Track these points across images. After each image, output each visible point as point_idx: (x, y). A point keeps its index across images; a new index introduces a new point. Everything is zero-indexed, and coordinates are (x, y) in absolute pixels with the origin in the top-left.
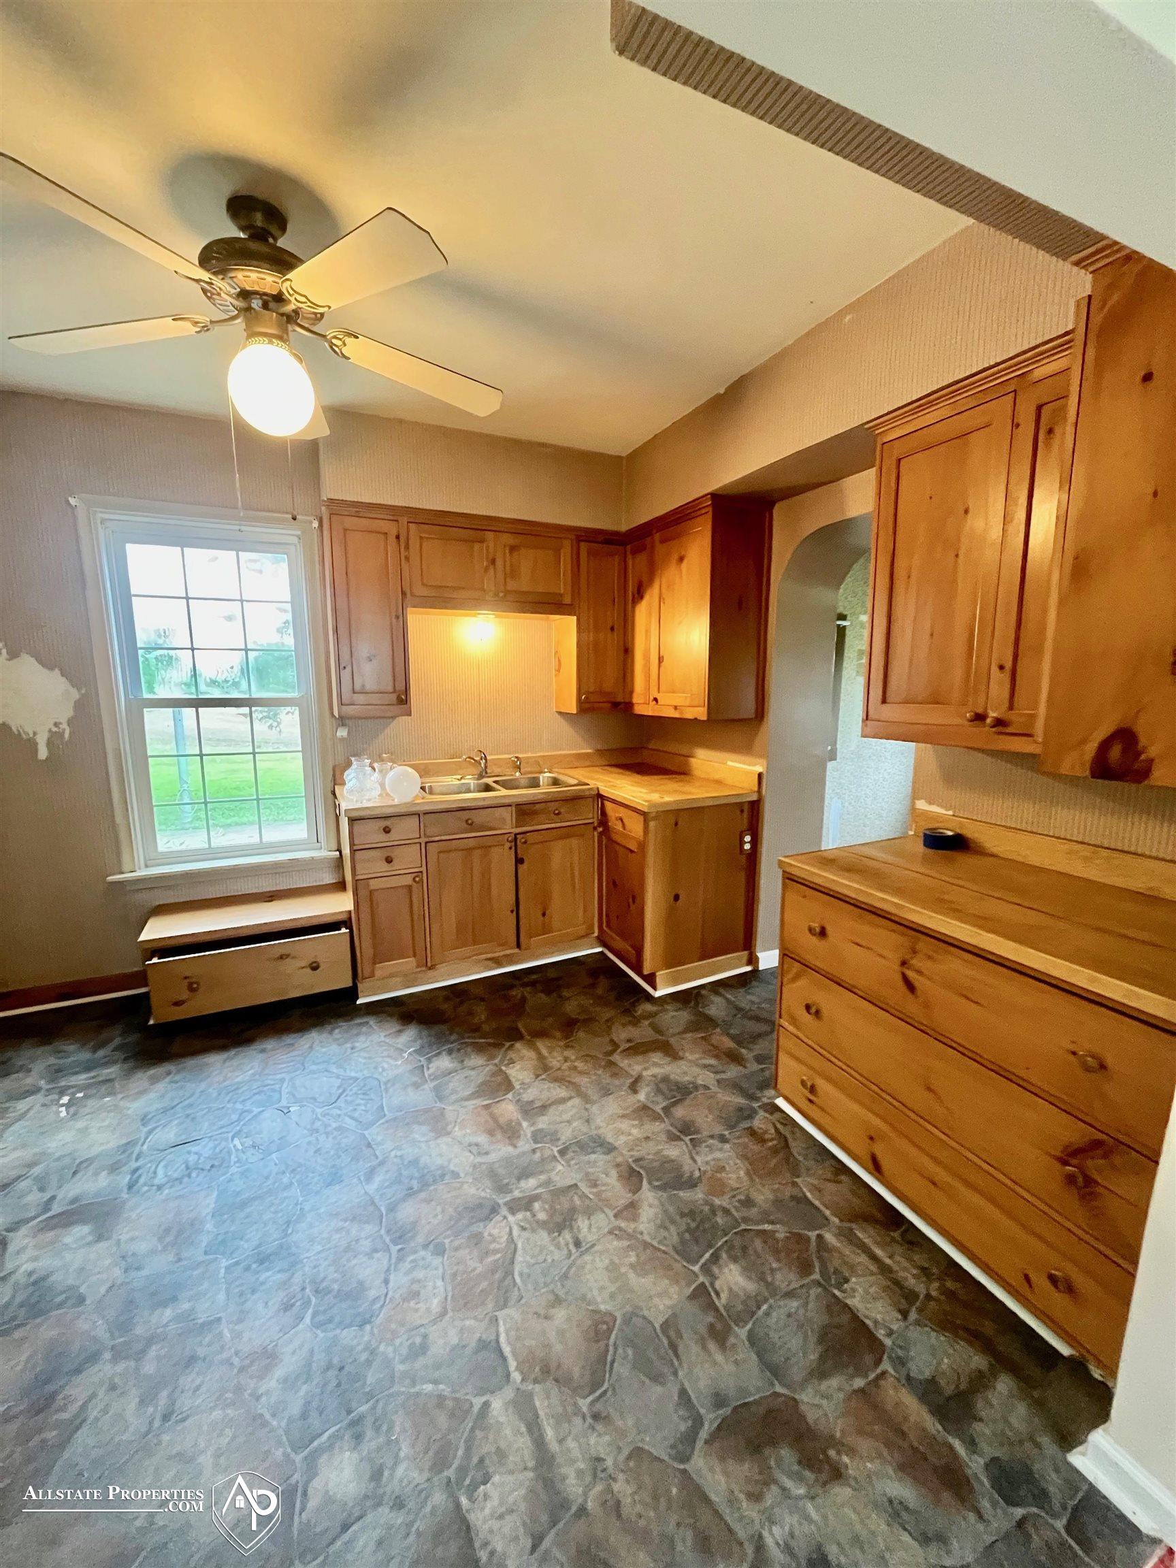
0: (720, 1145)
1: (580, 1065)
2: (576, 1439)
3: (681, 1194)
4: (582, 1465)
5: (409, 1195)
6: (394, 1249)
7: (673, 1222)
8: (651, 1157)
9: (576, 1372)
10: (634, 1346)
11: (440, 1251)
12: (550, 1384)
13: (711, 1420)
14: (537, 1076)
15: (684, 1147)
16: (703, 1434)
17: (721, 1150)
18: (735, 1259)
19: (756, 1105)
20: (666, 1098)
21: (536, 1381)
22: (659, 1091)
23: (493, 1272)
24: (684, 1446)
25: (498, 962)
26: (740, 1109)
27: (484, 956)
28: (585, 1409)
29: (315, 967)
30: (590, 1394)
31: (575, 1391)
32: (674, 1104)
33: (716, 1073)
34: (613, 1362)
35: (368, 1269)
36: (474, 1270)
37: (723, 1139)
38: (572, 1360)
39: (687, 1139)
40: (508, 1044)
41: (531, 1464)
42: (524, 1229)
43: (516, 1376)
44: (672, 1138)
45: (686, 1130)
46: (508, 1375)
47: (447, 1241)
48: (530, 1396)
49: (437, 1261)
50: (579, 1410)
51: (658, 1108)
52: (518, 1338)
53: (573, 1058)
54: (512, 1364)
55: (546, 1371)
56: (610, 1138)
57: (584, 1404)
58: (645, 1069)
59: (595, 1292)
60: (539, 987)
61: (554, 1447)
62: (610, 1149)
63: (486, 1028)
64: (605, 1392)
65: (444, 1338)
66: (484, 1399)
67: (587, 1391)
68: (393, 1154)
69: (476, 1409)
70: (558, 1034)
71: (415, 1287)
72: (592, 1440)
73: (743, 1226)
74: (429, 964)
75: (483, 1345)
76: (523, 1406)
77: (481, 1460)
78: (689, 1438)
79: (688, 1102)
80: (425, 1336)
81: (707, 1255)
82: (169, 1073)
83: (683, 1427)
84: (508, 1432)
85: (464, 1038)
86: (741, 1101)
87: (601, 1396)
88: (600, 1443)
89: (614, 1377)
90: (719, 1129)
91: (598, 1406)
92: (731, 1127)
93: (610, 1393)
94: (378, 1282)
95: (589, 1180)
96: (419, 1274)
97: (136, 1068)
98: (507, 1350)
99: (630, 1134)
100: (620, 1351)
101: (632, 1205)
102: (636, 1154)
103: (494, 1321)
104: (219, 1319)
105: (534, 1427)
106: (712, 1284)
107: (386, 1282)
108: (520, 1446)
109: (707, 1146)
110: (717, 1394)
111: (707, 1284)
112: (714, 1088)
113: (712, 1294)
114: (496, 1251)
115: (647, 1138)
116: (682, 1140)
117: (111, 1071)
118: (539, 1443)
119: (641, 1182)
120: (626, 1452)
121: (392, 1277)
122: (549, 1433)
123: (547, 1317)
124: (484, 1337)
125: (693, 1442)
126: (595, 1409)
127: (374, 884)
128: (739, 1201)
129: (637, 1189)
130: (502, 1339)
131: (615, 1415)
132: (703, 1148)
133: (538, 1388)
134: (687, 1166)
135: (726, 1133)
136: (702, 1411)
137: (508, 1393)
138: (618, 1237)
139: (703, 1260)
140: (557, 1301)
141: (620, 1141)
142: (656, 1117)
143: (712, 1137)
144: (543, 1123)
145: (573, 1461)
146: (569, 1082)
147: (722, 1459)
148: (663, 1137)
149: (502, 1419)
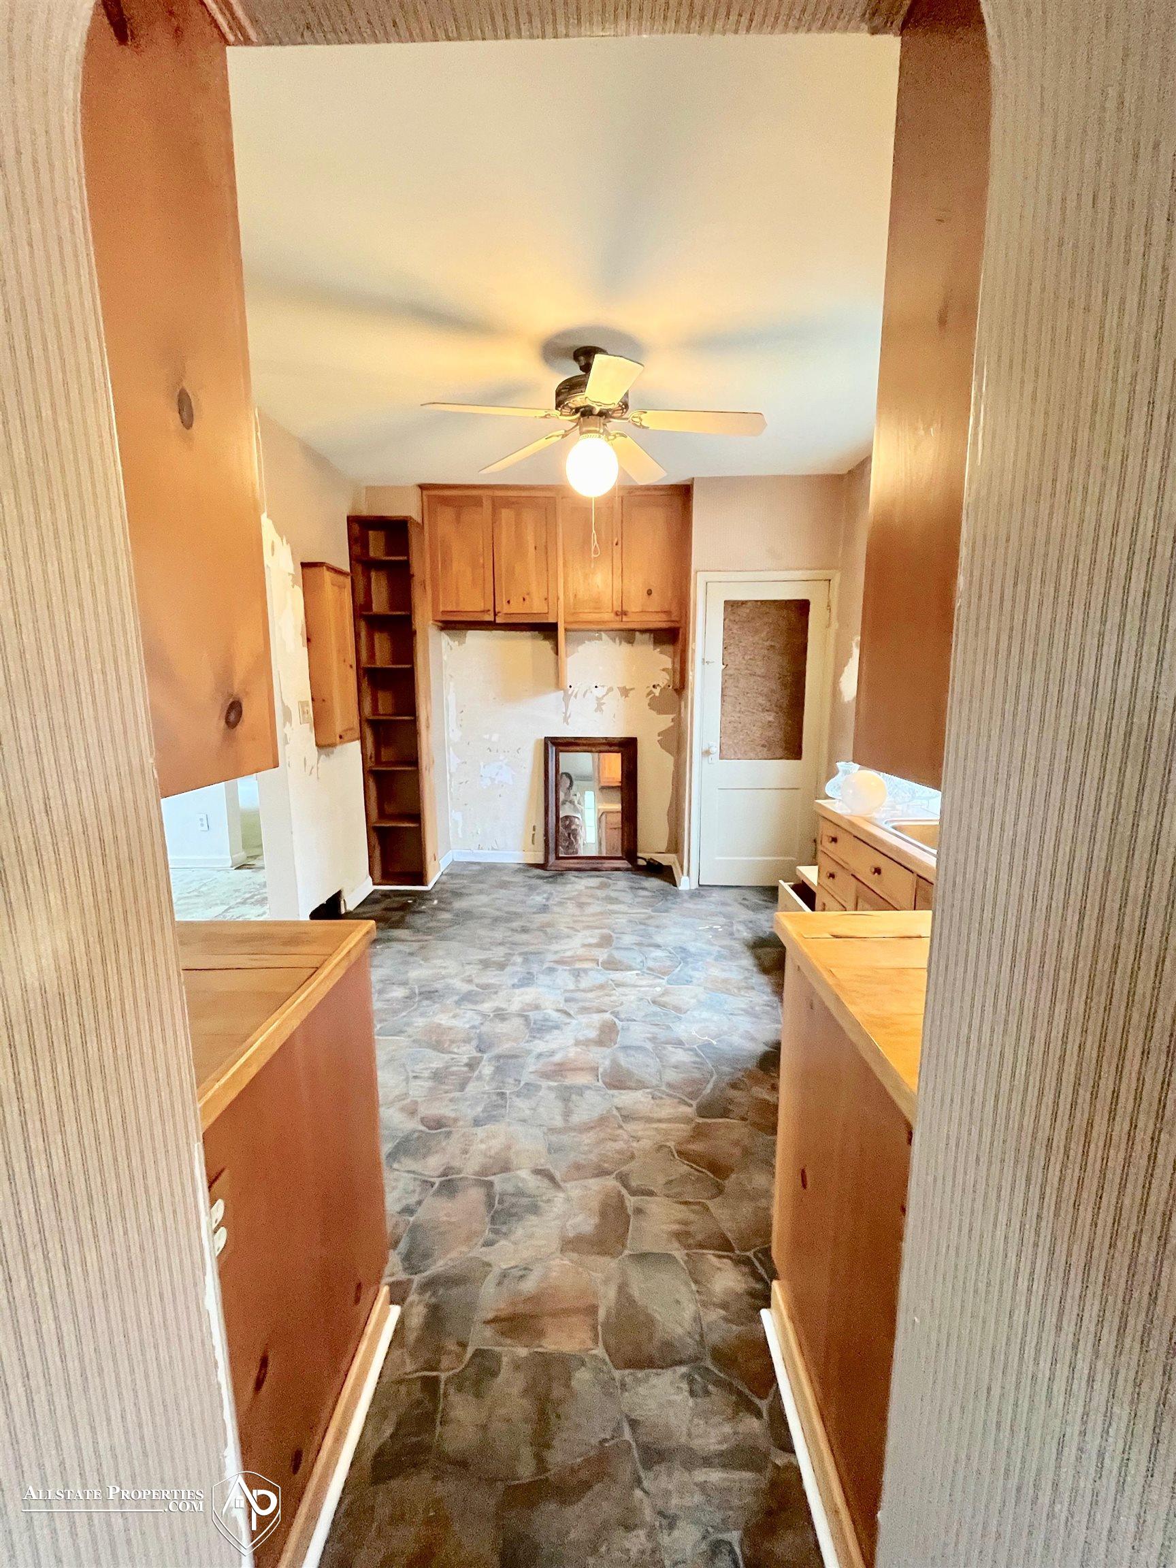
0: (404, 1202)
8: (444, 1144)
15: (431, 1174)
17: (399, 1200)
19: (417, 1279)
20: (502, 1195)
22: (520, 1193)
26: (426, 1256)
32: (490, 1197)
33: (504, 1275)
37: (408, 1210)
44: (449, 1170)
45: (449, 1185)
51: (495, 1179)
56: (490, 1127)
62: (477, 1123)
79: (482, 1209)
86: (438, 1266)
90: (421, 1214)
92: (414, 1229)
99: (482, 1141)
101: (412, 1113)
102: (455, 1136)
109: (414, 1191)
112: (479, 1252)
115: (465, 1152)
116: (441, 1176)
119: (427, 1127)
129: (423, 1121)
132: (416, 1186)
134: (408, 1163)
135: (411, 1219)
141: (480, 1132)
142: (485, 1171)
144: (547, 1094)
148: (456, 1164)
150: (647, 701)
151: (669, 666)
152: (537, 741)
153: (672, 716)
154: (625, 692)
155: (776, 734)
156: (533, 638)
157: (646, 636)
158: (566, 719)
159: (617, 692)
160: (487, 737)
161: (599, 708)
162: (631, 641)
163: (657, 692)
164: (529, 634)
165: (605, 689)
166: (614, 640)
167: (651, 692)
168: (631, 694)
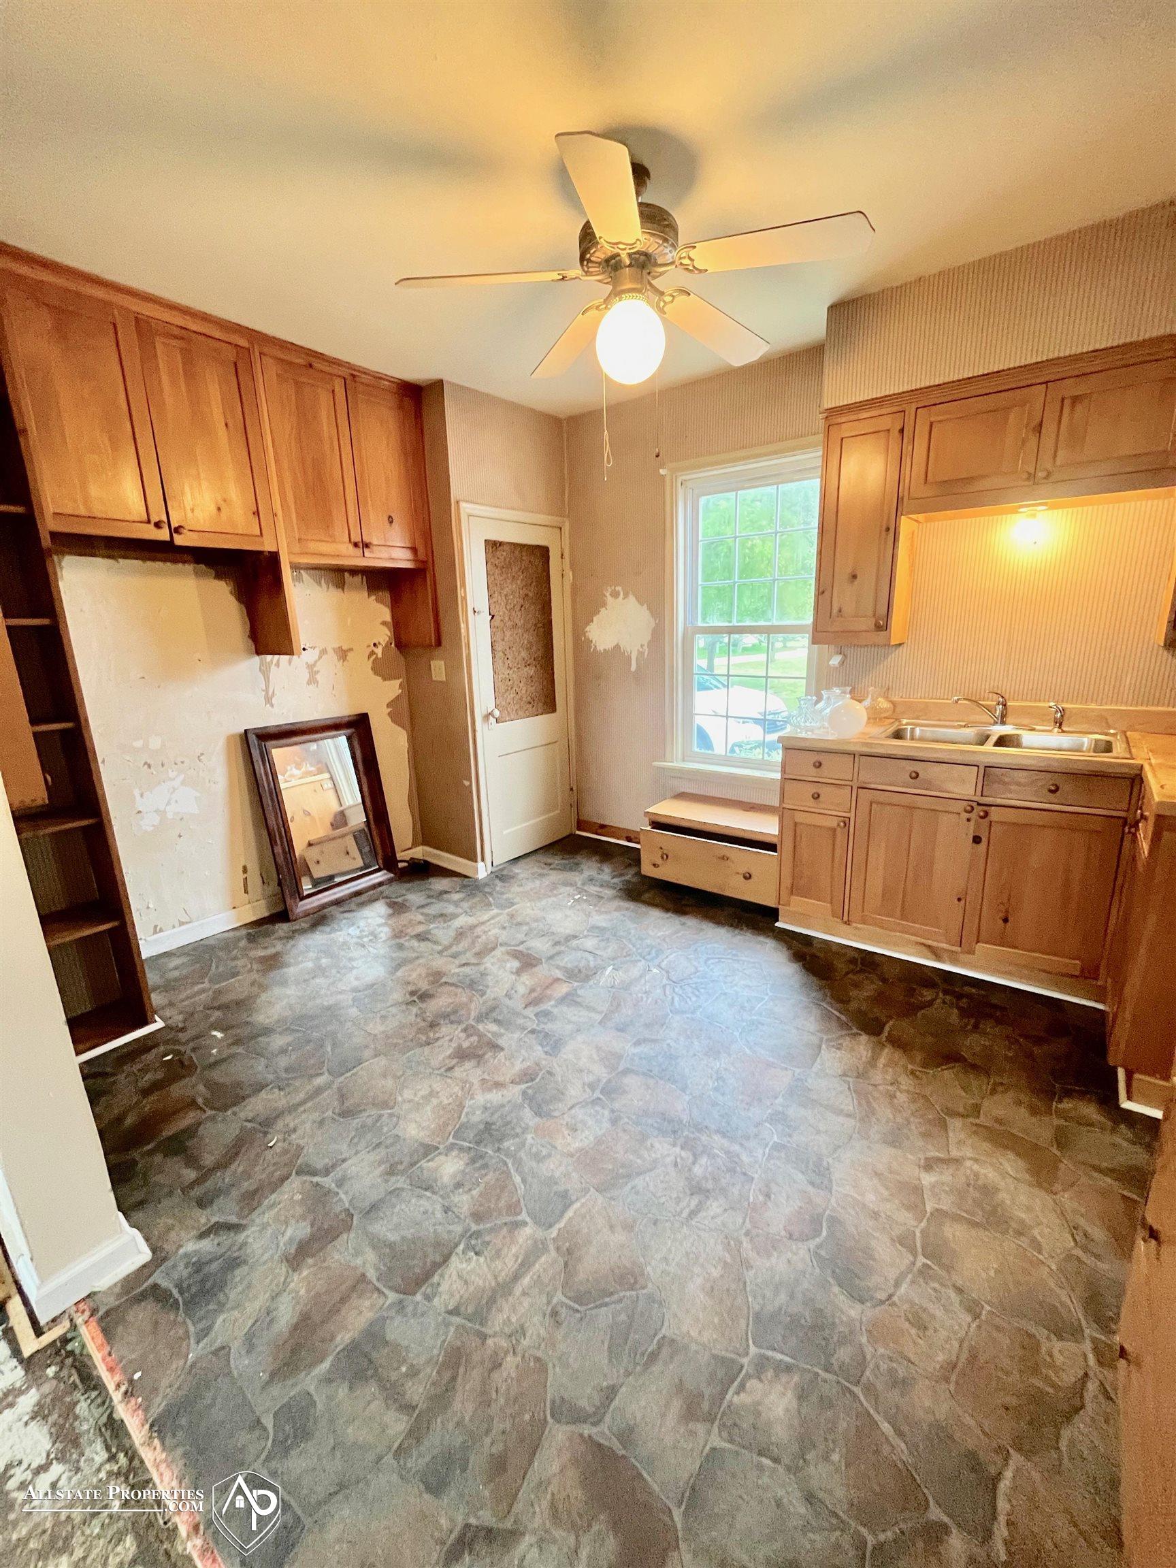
0: (958, 1308)
1: (902, 1098)
2: (531, 1305)
3: (836, 1289)
4: (514, 1320)
5: (644, 1074)
6: (597, 1094)
7: (792, 1296)
8: (855, 1232)
9: (581, 1276)
10: (631, 1317)
11: (614, 1121)
12: (561, 1261)
13: (603, 1432)
14: (845, 1075)
15: (906, 1262)
16: (587, 1430)
17: (952, 1312)
18: (802, 1396)
20: (958, 1206)
21: (558, 1249)
22: (960, 1192)
23: (623, 1166)
24: (567, 1412)
25: (936, 953)
26: (1058, 1313)
27: (919, 939)
28: (555, 1301)
29: (748, 877)
30: (570, 1298)
31: (566, 1285)
32: (959, 1219)
34: (606, 1305)
35: (575, 1092)
36: (617, 1153)
37: (972, 1308)
38: (589, 1266)
39: (921, 1260)
40: (855, 1030)
41: (500, 1279)
42: (676, 1164)
43: (554, 1232)
44: (905, 1241)
45: (936, 1253)
46: (551, 1226)
47: (626, 1120)
48: (545, 1249)
49: (606, 1125)
50: (552, 1297)
51: (932, 1205)
52: (584, 1217)
53: (903, 1087)
54: (561, 1224)
55: (569, 1252)
56: (837, 1178)
57: (559, 1297)
58: (976, 1160)
59: (658, 1256)
60: (964, 1002)
61: (518, 1290)
62: (823, 1185)
63: (854, 1005)
64: (578, 1311)
65: (553, 1167)
66: (528, 1219)
67: (571, 1294)
68: (669, 1041)
69: (519, 1218)
70: (919, 1057)
71: (580, 1126)
72: (535, 1320)
73: (857, 1390)
74: (845, 918)
75: (564, 1195)
76: (538, 1248)
77: (488, 1243)
78: (578, 1417)
79: (983, 1233)
80: (549, 1155)
81: (779, 1356)
82: (627, 909)
83: (583, 1403)
84: (514, 1250)
85: (823, 1001)
86: (1072, 1306)
87: (571, 1308)
88: (537, 1327)
89: (594, 1312)
90: (983, 1293)
91: (563, 1311)
92: (1006, 1310)
93: (578, 1315)
94: (570, 1104)
95: (767, 1186)
96: (590, 1122)
97: (620, 897)
98: (570, 1213)
99: (862, 1194)
100: (619, 1307)
102: (842, 1214)
103: (585, 1191)
104: (502, 1049)
105: (525, 1265)
106: (748, 1376)
107: (571, 1108)
108: (508, 1264)
109: (937, 1290)
110: (631, 1429)
111: (744, 1372)
112: (1048, 1256)
113: (736, 1383)
114: (640, 1157)
115: (875, 1214)
116: (915, 1256)
117: (609, 892)
118: (516, 1277)
119: (813, 1238)
120: (539, 1354)
121: (577, 1108)
122: (526, 1281)
123: (612, 1227)
124: (571, 1192)
125: (575, 1421)
126: (559, 1308)
127: (800, 817)
128: (891, 1371)
129: (798, 1238)
130: (577, 1205)
131: (563, 1330)
132: (929, 1286)
133: (553, 1253)
134: (881, 1278)
135: (988, 1308)
136: (608, 1418)
137: (540, 1234)
138: (727, 1247)
139: (770, 1353)
140: (629, 1227)
141: (843, 1190)
142: (916, 1209)
143: (959, 1291)
144: (794, 1111)
145: (514, 1310)
146: (868, 1102)
147: (575, 1462)
148: (895, 1230)
149: (521, 1241)
150: (370, 664)
151: (388, 618)
152: (230, 738)
153: (398, 682)
154: (343, 654)
155: (526, 690)
156: (198, 574)
157: (358, 579)
158: (268, 700)
159: (332, 657)
160: (138, 744)
161: (312, 680)
162: (341, 585)
163: (379, 651)
164: (189, 568)
165: (317, 651)
166: (319, 584)
167: (372, 653)
168: (350, 655)
